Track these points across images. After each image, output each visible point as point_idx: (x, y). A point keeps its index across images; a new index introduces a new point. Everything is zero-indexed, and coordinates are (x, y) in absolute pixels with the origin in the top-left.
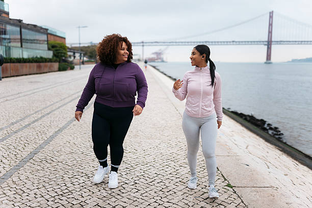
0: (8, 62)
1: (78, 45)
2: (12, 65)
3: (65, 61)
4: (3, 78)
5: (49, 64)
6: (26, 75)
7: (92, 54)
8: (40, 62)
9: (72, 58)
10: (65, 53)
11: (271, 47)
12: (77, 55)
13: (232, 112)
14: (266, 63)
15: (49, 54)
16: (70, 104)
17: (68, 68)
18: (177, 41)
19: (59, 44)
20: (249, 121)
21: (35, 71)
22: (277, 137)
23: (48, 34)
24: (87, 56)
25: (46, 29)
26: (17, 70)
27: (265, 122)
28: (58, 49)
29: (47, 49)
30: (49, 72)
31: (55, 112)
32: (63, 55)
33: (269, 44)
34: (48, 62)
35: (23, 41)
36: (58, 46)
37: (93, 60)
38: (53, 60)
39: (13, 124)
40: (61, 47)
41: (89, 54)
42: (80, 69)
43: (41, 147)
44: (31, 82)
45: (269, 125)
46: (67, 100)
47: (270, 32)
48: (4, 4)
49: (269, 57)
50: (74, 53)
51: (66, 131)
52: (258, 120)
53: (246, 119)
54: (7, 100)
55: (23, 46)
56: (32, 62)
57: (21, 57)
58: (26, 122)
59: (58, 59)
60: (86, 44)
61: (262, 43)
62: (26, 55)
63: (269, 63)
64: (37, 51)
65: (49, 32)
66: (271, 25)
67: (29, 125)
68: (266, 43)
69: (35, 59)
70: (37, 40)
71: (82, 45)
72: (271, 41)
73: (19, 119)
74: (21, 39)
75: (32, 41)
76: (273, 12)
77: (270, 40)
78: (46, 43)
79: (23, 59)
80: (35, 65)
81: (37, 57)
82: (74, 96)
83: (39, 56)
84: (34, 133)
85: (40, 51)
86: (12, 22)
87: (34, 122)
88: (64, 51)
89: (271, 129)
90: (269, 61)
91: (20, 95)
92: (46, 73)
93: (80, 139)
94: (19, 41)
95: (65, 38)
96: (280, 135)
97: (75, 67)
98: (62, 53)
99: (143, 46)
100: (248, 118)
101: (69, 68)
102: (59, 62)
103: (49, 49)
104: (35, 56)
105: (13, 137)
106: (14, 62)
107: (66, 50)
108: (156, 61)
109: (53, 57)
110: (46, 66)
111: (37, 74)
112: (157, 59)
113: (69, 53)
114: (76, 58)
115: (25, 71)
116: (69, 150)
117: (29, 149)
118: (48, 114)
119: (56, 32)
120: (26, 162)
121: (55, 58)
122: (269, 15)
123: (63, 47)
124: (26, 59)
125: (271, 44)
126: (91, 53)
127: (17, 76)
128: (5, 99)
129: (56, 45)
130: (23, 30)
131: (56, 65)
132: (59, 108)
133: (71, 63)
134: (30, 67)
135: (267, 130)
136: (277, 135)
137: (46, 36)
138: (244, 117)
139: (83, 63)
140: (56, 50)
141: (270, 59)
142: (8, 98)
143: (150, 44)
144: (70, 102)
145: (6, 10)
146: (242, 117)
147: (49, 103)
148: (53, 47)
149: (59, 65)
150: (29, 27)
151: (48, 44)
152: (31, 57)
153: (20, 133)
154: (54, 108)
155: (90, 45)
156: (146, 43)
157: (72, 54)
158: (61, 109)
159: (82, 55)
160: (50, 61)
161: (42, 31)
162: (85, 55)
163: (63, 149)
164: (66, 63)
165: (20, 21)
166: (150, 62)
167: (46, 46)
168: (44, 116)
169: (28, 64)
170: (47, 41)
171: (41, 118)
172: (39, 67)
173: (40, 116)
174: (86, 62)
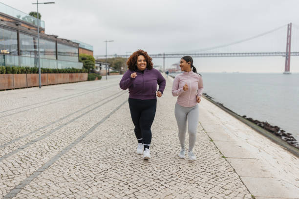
0: (46, 73)
1: (105, 58)
2: (49, 74)
3: (93, 72)
4: (42, 86)
5: (79, 74)
6: (60, 84)
7: (117, 65)
8: (73, 73)
9: (99, 69)
10: (93, 65)
11: (289, 58)
12: (103, 66)
13: (248, 119)
14: (284, 73)
15: (80, 66)
16: (103, 106)
17: (95, 78)
18: (197, 53)
19: (87, 56)
20: (263, 127)
21: (68, 80)
22: (290, 142)
23: (79, 48)
24: (111, 68)
25: (77, 43)
26: (53, 79)
27: (279, 128)
28: (87, 61)
29: (78, 61)
30: (80, 81)
31: (92, 111)
32: (91, 66)
33: (288, 55)
34: (79, 72)
35: (58, 54)
36: (88, 58)
37: (117, 71)
38: (83, 71)
39: (61, 119)
40: (90, 59)
41: (114, 66)
42: (107, 79)
43: (87, 133)
44: (67, 90)
45: (282, 131)
46: (100, 104)
47: (289, 44)
48: (40, 21)
49: (287, 68)
50: (101, 65)
51: (103, 124)
52: (272, 127)
53: (260, 125)
54: (51, 103)
55: (58, 58)
56: (65, 73)
57: (56, 68)
58: (71, 118)
59: (87, 70)
60: (111, 56)
61: (280, 54)
62: (60, 66)
63: (288, 74)
64: (69, 63)
65: (80, 46)
66: (289, 37)
67: (74, 120)
68: (285, 54)
69: (68, 70)
70: (69, 53)
71: (108, 57)
72: (290, 53)
73: (65, 116)
74: (56, 52)
75: (65, 54)
76: (291, 24)
77: (288, 51)
78: (77, 55)
79: (58, 70)
80: (68, 75)
81: (69, 68)
82: (105, 100)
83: (71, 68)
84: (80, 125)
85: (72, 63)
86: (49, 38)
87: (77, 118)
88: (92, 63)
89: (284, 135)
90: (288, 72)
91: (60, 99)
92: (77, 82)
93: (114, 129)
94: (55, 53)
95: (92, 51)
96: (292, 140)
97: (103, 77)
98: (90, 64)
99: (164, 58)
100: (262, 125)
101: (97, 78)
102: (88, 73)
103: (80, 61)
104: (68, 67)
105: (65, 127)
106: (50, 73)
107: (94, 62)
108: (177, 72)
109: (83, 68)
110: (77, 76)
111: (69, 83)
112: (177, 70)
113: (97, 65)
114: (102, 69)
115: (60, 80)
116: (108, 135)
117: (79, 134)
118: (87, 113)
119: (84, 46)
120: (78, 142)
121: (85, 69)
122: (287, 27)
123: (91, 59)
124: (61, 70)
125: (289, 56)
126: (115, 64)
127: (53, 85)
128: (50, 102)
129: (86, 57)
130: (58, 44)
131: (86, 75)
132: (94, 109)
133: (99, 73)
134: (64, 77)
135: (280, 136)
136: (290, 140)
137: (77, 50)
138: (258, 124)
139: (108, 74)
140: (86, 62)
141: (289, 70)
142: (52, 102)
143: (171, 56)
144: (102, 105)
145: (42, 26)
146: (256, 124)
147: (85, 106)
148: (83, 59)
149: (88, 75)
150: (63, 42)
151: (78, 56)
152: (64, 68)
153: (69, 125)
154: (90, 109)
155: (114, 57)
156: (167, 55)
157: (98, 65)
158: (96, 109)
159: (108, 66)
160: (81, 71)
161: (74, 45)
162: (110, 66)
163: (103, 135)
164: (94, 74)
165: (56, 37)
166: (170, 73)
167: (77, 58)
168: (84, 114)
169: (62, 74)
170: (78, 53)
171: (82, 115)
172: (71, 77)
173: (80, 114)
174: (111, 72)
